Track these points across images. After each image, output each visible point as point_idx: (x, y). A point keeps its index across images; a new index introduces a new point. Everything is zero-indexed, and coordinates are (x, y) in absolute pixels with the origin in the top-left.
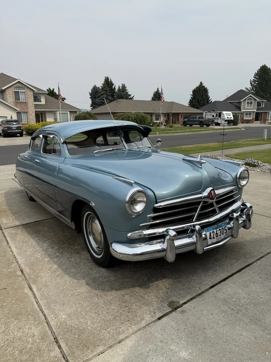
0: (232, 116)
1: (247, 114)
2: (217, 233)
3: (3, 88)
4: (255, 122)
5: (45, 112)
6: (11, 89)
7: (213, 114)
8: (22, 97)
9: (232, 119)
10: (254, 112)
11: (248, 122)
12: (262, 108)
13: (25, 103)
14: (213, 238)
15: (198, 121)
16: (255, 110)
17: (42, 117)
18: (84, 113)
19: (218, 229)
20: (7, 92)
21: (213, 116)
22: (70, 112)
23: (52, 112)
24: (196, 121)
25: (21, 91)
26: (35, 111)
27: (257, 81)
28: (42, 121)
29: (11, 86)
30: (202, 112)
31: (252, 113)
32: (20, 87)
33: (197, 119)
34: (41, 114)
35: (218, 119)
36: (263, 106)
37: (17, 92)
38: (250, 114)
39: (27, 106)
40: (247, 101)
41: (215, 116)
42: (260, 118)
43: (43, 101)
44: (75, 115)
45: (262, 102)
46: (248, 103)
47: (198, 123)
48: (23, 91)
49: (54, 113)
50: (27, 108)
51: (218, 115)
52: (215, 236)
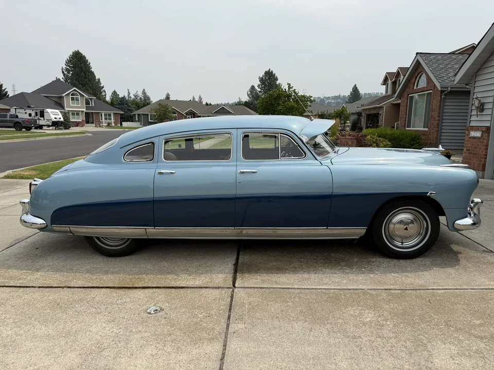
0: (61, 116)
1: (73, 114)
4: (86, 125)
7: (29, 111)
9: (62, 119)
10: (82, 111)
11: (77, 124)
12: (92, 107)
15: (10, 121)
16: (84, 110)
21: (30, 115)
24: (6, 121)
27: (72, 71)
30: (8, 108)
31: (80, 113)
33: (8, 118)
35: (39, 119)
36: (92, 104)
38: (78, 114)
40: (71, 96)
41: (33, 114)
42: (91, 120)
45: (91, 99)
46: (73, 99)
47: (12, 125)
51: (39, 114)
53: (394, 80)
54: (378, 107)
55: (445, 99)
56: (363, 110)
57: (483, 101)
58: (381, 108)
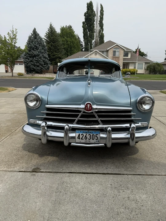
2: (86, 137)
3: (108, 49)
5: (129, 63)
6: (112, 49)
8: (117, 54)
13: (118, 58)
14: (82, 139)
17: (127, 66)
18: (154, 63)
19: (88, 134)
20: (109, 51)
22: (145, 63)
23: (134, 63)
25: (117, 50)
26: (123, 62)
28: (127, 68)
29: (112, 48)
32: (117, 48)
34: (127, 64)
37: (115, 51)
39: (119, 59)
43: (129, 56)
44: (148, 65)
48: (118, 50)
49: (135, 63)
50: (119, 61)
52: (84, 138)
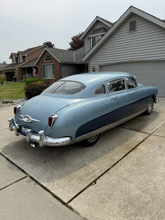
53: (16, 56)
54: (13, 69)
55: (61, 66)
56: (3, 70)
57: (95, 68)
58: (15, 69)
